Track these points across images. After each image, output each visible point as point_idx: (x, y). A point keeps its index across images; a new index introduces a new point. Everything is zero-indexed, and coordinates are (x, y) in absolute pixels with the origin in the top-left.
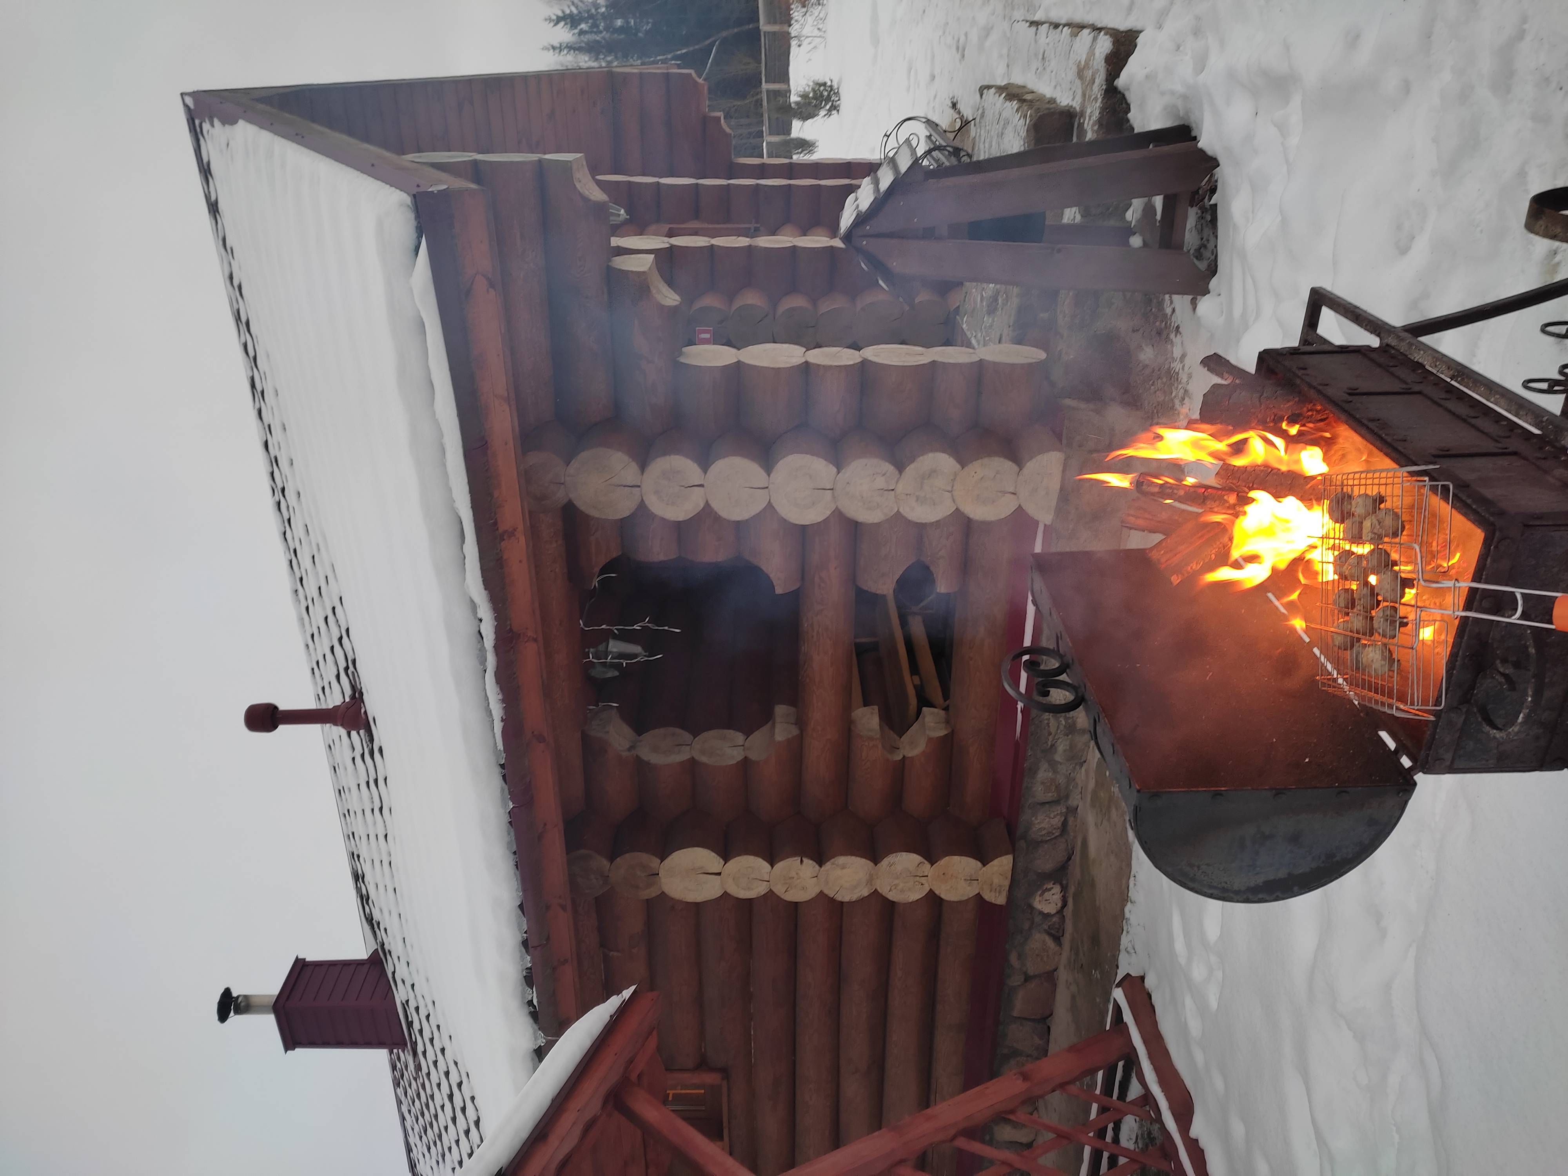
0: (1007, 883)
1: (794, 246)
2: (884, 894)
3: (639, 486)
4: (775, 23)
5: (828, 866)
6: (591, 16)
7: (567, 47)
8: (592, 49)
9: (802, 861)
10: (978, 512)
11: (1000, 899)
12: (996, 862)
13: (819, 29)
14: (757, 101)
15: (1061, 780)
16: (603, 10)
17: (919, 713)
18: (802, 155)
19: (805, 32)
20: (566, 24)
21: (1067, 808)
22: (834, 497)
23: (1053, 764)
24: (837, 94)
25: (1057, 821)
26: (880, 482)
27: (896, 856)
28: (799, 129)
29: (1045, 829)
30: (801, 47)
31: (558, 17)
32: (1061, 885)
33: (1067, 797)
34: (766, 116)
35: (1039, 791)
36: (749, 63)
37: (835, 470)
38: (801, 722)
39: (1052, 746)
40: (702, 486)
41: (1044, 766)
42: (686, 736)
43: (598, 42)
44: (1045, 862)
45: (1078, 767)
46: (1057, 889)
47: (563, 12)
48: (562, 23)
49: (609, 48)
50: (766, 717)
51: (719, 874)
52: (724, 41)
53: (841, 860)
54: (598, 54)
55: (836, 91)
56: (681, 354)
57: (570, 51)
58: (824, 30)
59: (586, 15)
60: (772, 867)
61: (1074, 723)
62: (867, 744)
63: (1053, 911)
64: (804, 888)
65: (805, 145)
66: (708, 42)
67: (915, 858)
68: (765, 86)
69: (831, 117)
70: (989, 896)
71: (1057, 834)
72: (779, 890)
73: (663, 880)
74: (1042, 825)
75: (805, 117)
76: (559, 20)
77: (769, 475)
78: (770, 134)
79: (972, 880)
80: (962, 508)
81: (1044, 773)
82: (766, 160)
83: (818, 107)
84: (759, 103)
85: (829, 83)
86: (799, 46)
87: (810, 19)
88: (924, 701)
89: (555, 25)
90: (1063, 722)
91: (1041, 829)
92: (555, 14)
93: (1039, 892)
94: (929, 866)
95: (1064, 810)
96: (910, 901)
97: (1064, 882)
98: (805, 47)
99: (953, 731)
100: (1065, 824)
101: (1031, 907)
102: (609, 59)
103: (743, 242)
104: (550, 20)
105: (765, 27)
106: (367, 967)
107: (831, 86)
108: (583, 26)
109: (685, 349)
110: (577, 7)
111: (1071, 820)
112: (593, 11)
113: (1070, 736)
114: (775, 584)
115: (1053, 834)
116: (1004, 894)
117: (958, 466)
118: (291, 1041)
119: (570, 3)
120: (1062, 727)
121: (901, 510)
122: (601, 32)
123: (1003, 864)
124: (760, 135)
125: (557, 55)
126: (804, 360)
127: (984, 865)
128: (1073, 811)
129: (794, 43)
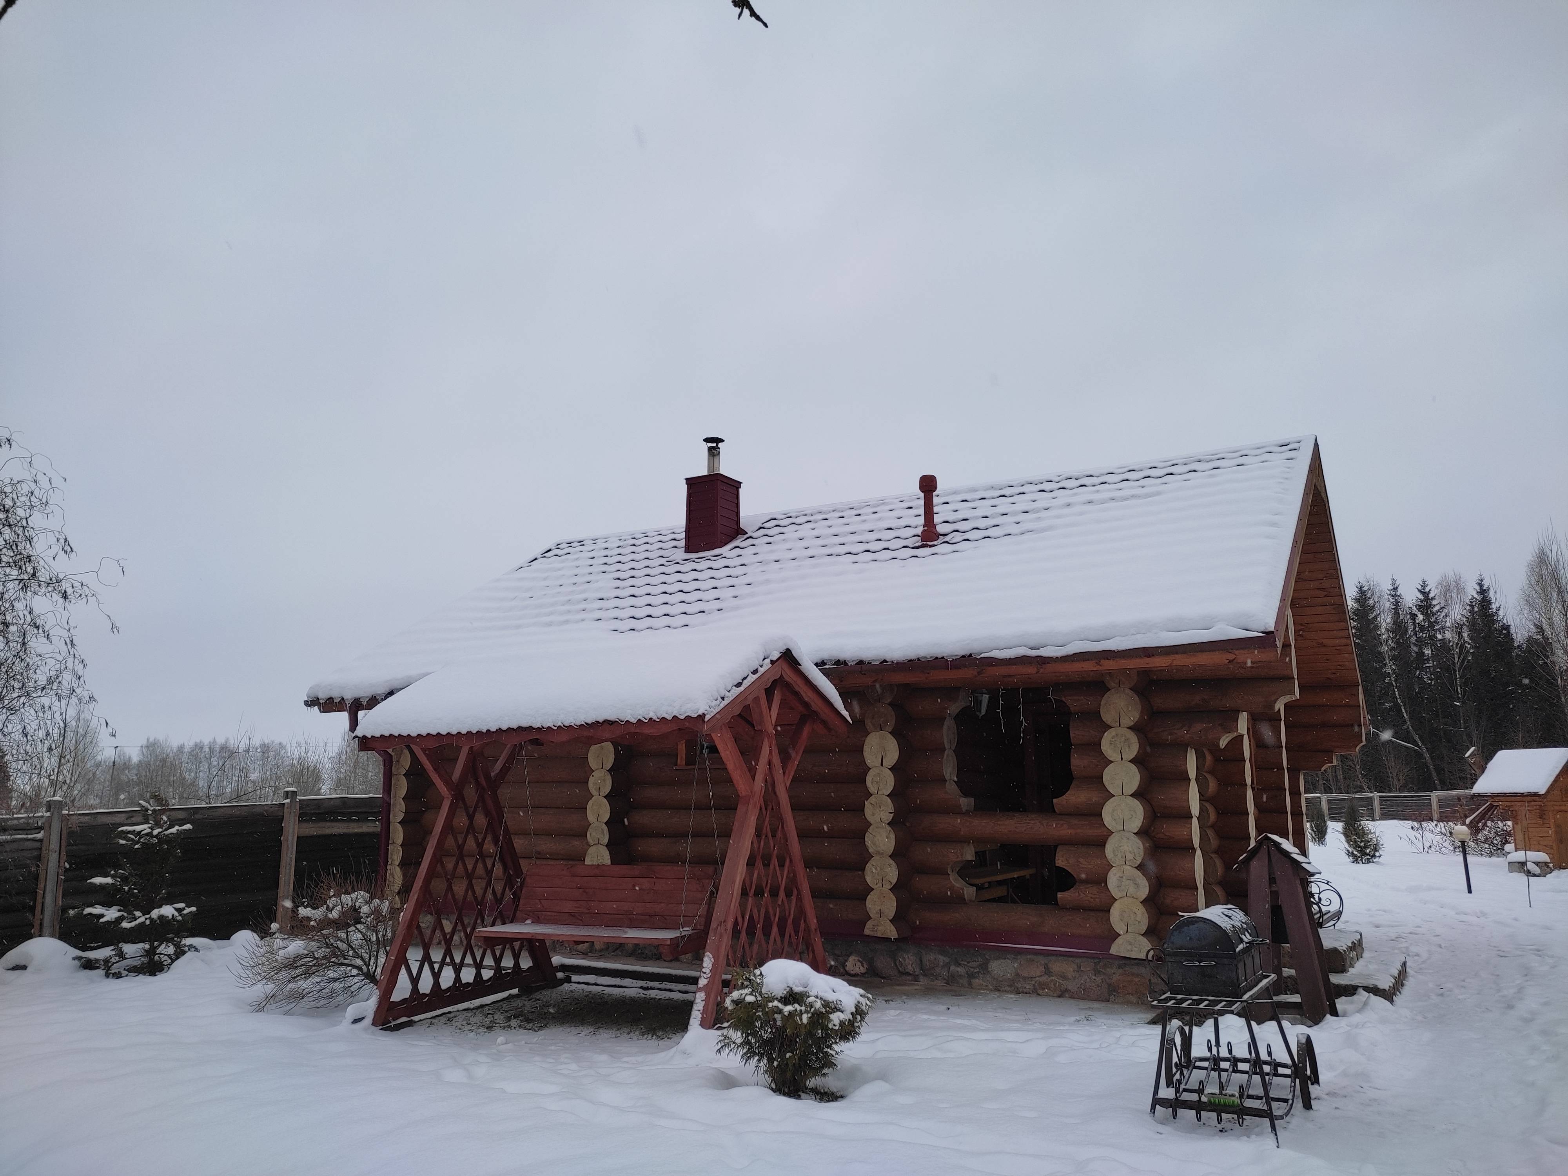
0: (879, 935)
1: (1248, 814)
2: (870, 861)
3: (1120, 726)
4: (1440, 806)
5: (888, 828)
6: (1432, 625)
7: (1397, 602)
8: (1398, 627)
9: (891, 813)
10: (1115, 912)
11: (867, 932)
12: (893, 928)
13: (1430, 847)
14: (1361, 787)
15: (938, 970)
16: (1439, 637)
17: (972, 885)
18: (1310, 831)
19: (1427, 834)
20: (1421, 601)
21: (918, 975)
22: (1120, 831)
23: (947, 965)
24: (1368, 861)
25: (910, 969)
26: (1130, 857)
27: (895, 868)
28: (1335, 829)
29: (905, 961)
30: (1411, 830)
31: (1429, 593)
32: (865, 973)
33: (925, 975)
34: (1345, 796)
35: (932, 957)
36: (1399, 780)
37: (1136, 832)
38: (967, 813)
39: (960, 964)
40: (1122, 759)
41: (947, 960)
42: (954, 747)
43: (1407, 630)
44: (882, 962)
45: (945, 981)
46: (863, 970)
47: (1433, 598)
48: (1421, 597)
49: (1402, 644)
50: (966, 794)
51: (882, 765)
52: (1419, 755)
53: (893, 836)
54: (1393, 631)
55: (1371, 860)
56: (1192, 748)
57: (1394, 605)
58: (1430, 851)
59: (1432, 620)
60: (888, 796)
61: (975, 978)
62: (959, 852)
63: (847, 969)
64: (873, 814)
65: (1320, 835)
66: (1416, 738)
67: (894, 880)
68: (1376, 795)
69: (1347, 856)
70: (869, 924)
71: (900, 969)
72: (872, 799)
73: (877, 733)
74: (907, 960)
75: (1347, 834)
76: (1425, 594)
77: (1130, 796)
78: (1328, 800)
79: (880, 913)
80: (1117, 902)
81: (942, 959)
82: (1304, 796)
83: (1356, 846)
84: (1362, 791)
85: (1377, 854)
86: (1412, 828)
87: (1438, 838)
88: (979, 888)
89: (1419, 591)
90: (975, 971)
91: (904, 959)
92: (1430, 590)
93: (861, 959)
94: (890, 887)
95: (916, 973)
96: (866, 877)
97: (867, 975)
98: (1412, 834)
99: (966, 904)
100: (908, 974)
101: (851, 954)
102: (1390, 642)
103: (1249, 781)
104: (1424, 585)
105: (1435, 796)
106: (736, 527)
107: (1374, 856)
108: (1420, 617)
109: (1193, 750)
110: (1438, 611)
111: (910, 978)
112: (1437, 627)
113: (966, 976)
114: (1060, 798)
115: (901, 967)
116: (872, 934)
117: (1142, 900)
118: (691, 482)
119: (1442, 605)
120: (972, 970)
121: (1113, 868)
122: (1415, 634)
123: (892, 932)
124: (1327, 790)
125: (1388, 592)
126: (1193, 815)
127: (890, 921)
128: (916, 979)
129: (1415, 824)
